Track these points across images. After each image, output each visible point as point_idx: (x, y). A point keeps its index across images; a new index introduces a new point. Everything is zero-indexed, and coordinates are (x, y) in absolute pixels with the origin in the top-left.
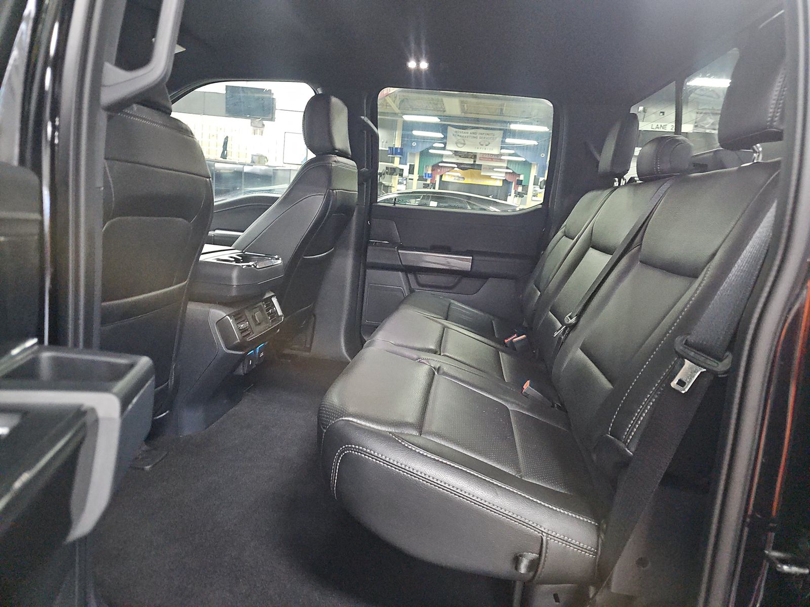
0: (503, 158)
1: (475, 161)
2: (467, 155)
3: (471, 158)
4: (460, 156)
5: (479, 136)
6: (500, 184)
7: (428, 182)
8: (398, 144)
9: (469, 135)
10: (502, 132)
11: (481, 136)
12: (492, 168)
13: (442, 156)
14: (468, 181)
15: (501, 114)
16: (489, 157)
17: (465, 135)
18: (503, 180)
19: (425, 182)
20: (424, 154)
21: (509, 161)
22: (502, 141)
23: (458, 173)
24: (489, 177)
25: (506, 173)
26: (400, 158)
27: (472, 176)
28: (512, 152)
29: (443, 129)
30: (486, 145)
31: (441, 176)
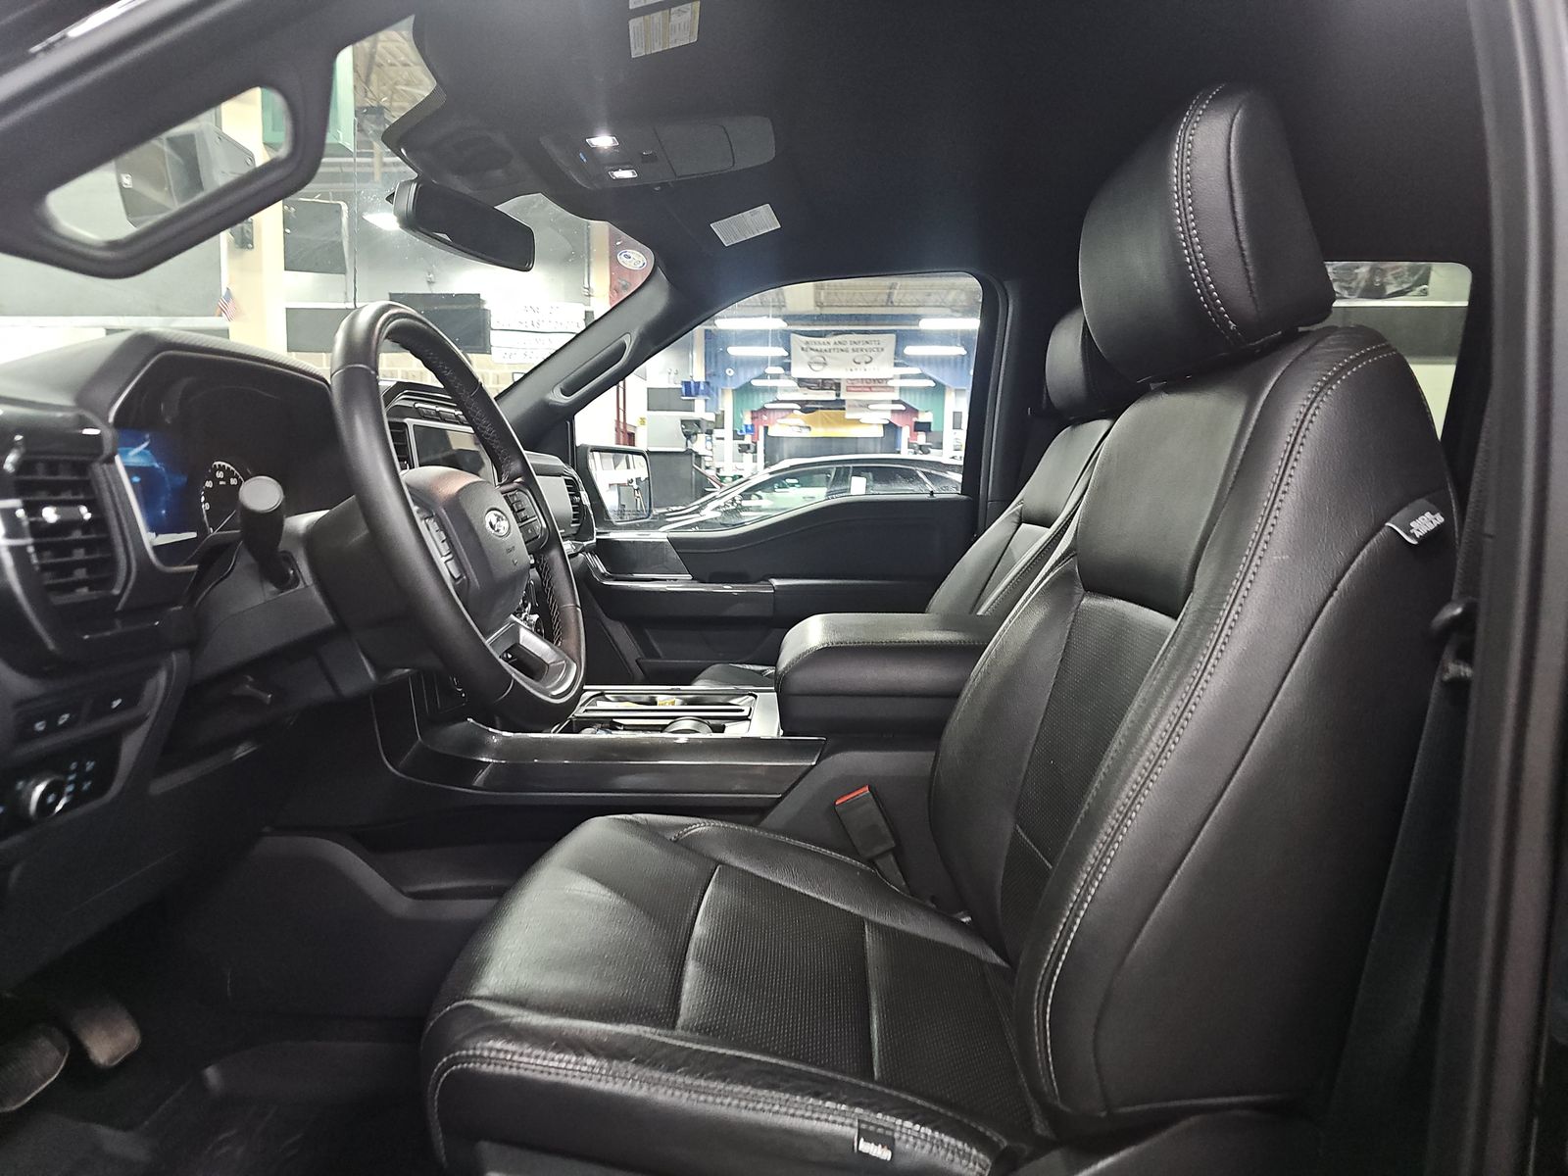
0: (890, 383)
1: (838, 395)
2: (822, 384)
3: (831, 389)
4: (809, 388)
5: (850, 347)
6: (879, 432)
7: (748, 440)
8: (698, 374)
9: (832, 346)
10: (894, 336)
11: (855, 346)
12: (865, 405)
13: (774, 390)
14: (819, 432)
15: (889, 303)
16: (866, 385)
17: (823, 347)
18: (884, 425)
19: (741, 442)
20: (745, 391)
21: (902, 389)
22: (896, 353)
23: (799, 418)
24: (857, 422)
25: (893, 411)
26: (706, 400)
27: (826, 423)
28: (916, 370)
29: (784, 338)
30: (867, 363)
31: (766, 428)
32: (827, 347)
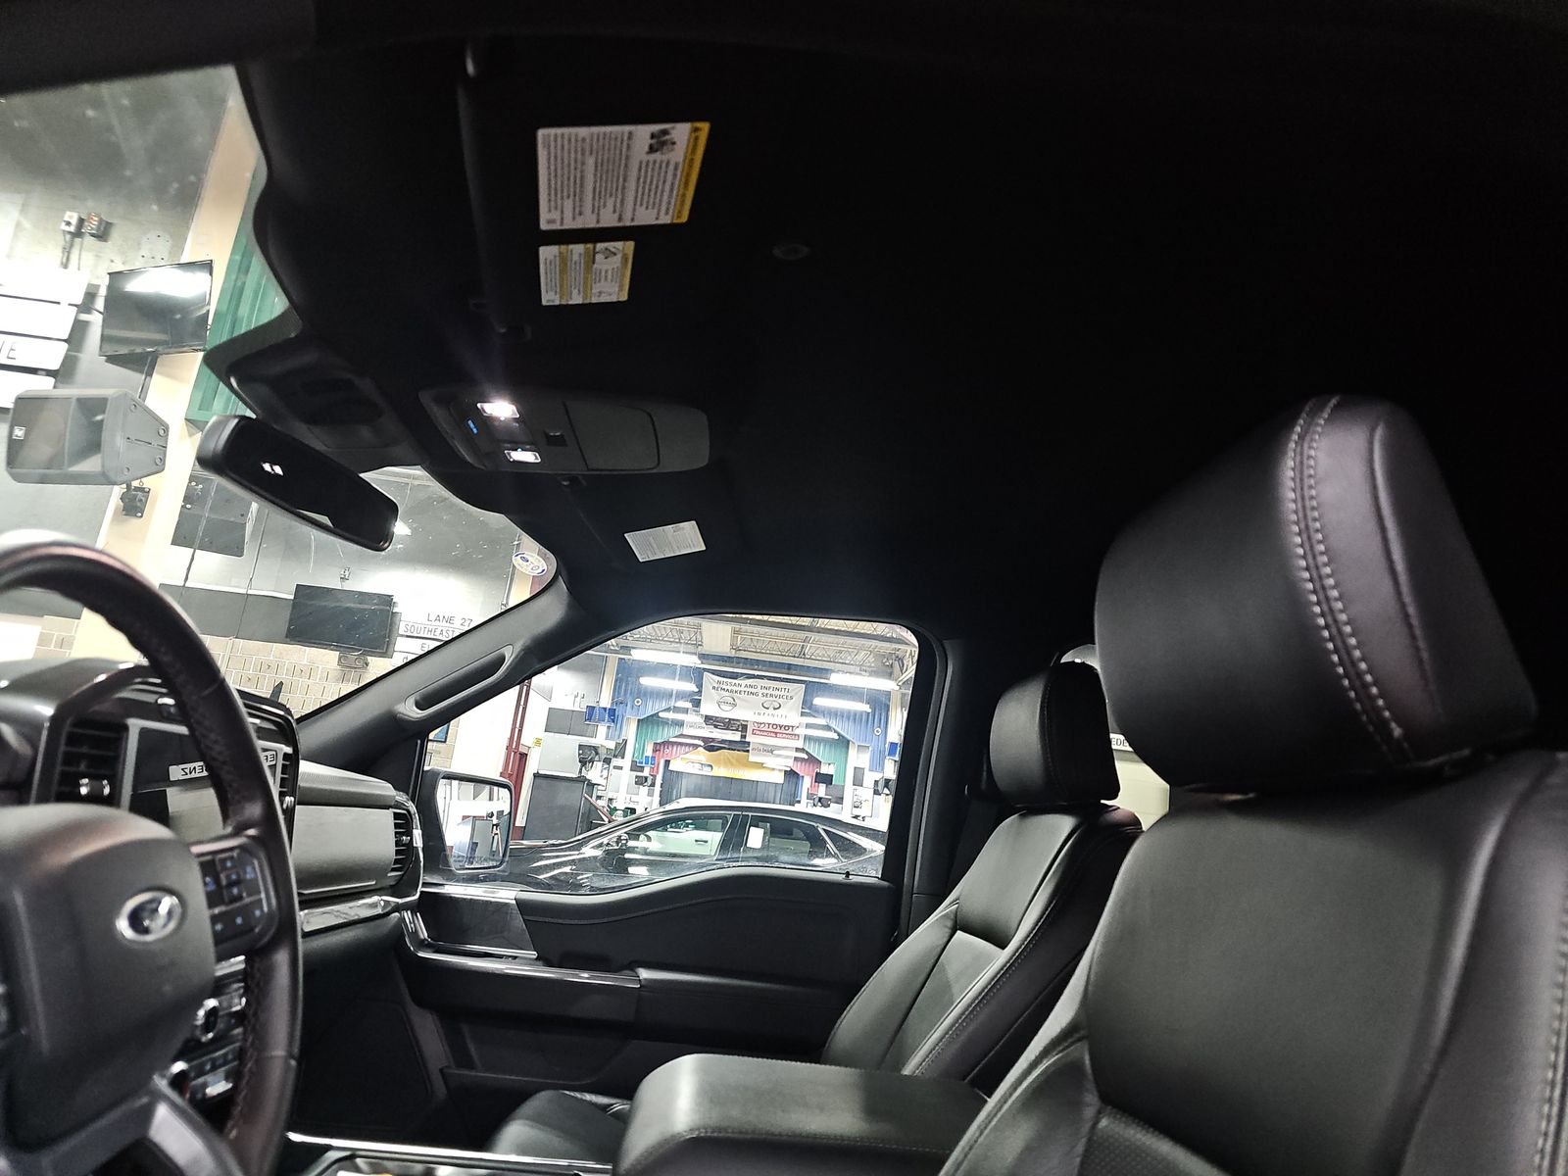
0: (797, 731)
1: (744, 737)
2: (728, 724)
3: (737, 730)
4: (716, 726)
5: (761, 692)
6: (779, 778)
7: (646, 773)
8: (606, 701)
9: (743, 689)
10: (804, 686)
11: (766, 691)
12: (770, 750)
13: (680, 724)
14: (721, 771)
15: (802, 655)
16: (771, 729)
17: (735, 688)
18: (785, 771)
19: (640, 774)
20: (649, 722)
21: (807, 738)
22: (804, 702)
23: (702, 755)
24: (761, 766)
25: (796, 759)
26: (609, 727)
27: (728, 763)
28: (822, 721)
29: (697, 675)
30: (775, 709)
31: (667, 762)
32: (739, 689)
